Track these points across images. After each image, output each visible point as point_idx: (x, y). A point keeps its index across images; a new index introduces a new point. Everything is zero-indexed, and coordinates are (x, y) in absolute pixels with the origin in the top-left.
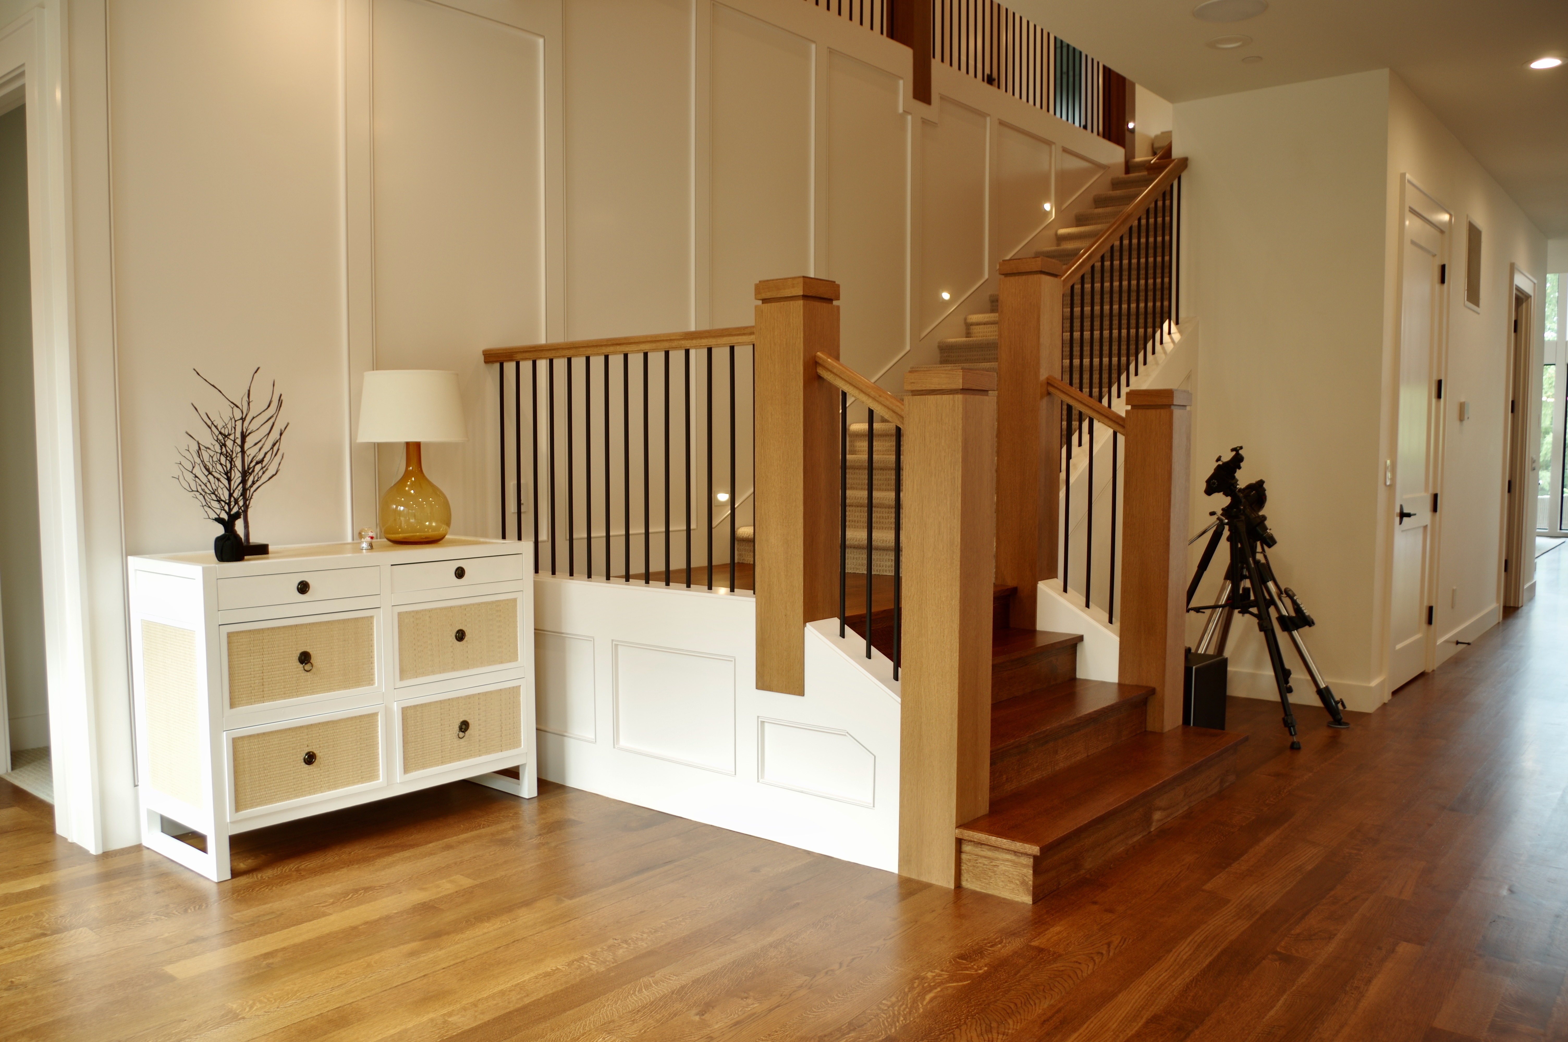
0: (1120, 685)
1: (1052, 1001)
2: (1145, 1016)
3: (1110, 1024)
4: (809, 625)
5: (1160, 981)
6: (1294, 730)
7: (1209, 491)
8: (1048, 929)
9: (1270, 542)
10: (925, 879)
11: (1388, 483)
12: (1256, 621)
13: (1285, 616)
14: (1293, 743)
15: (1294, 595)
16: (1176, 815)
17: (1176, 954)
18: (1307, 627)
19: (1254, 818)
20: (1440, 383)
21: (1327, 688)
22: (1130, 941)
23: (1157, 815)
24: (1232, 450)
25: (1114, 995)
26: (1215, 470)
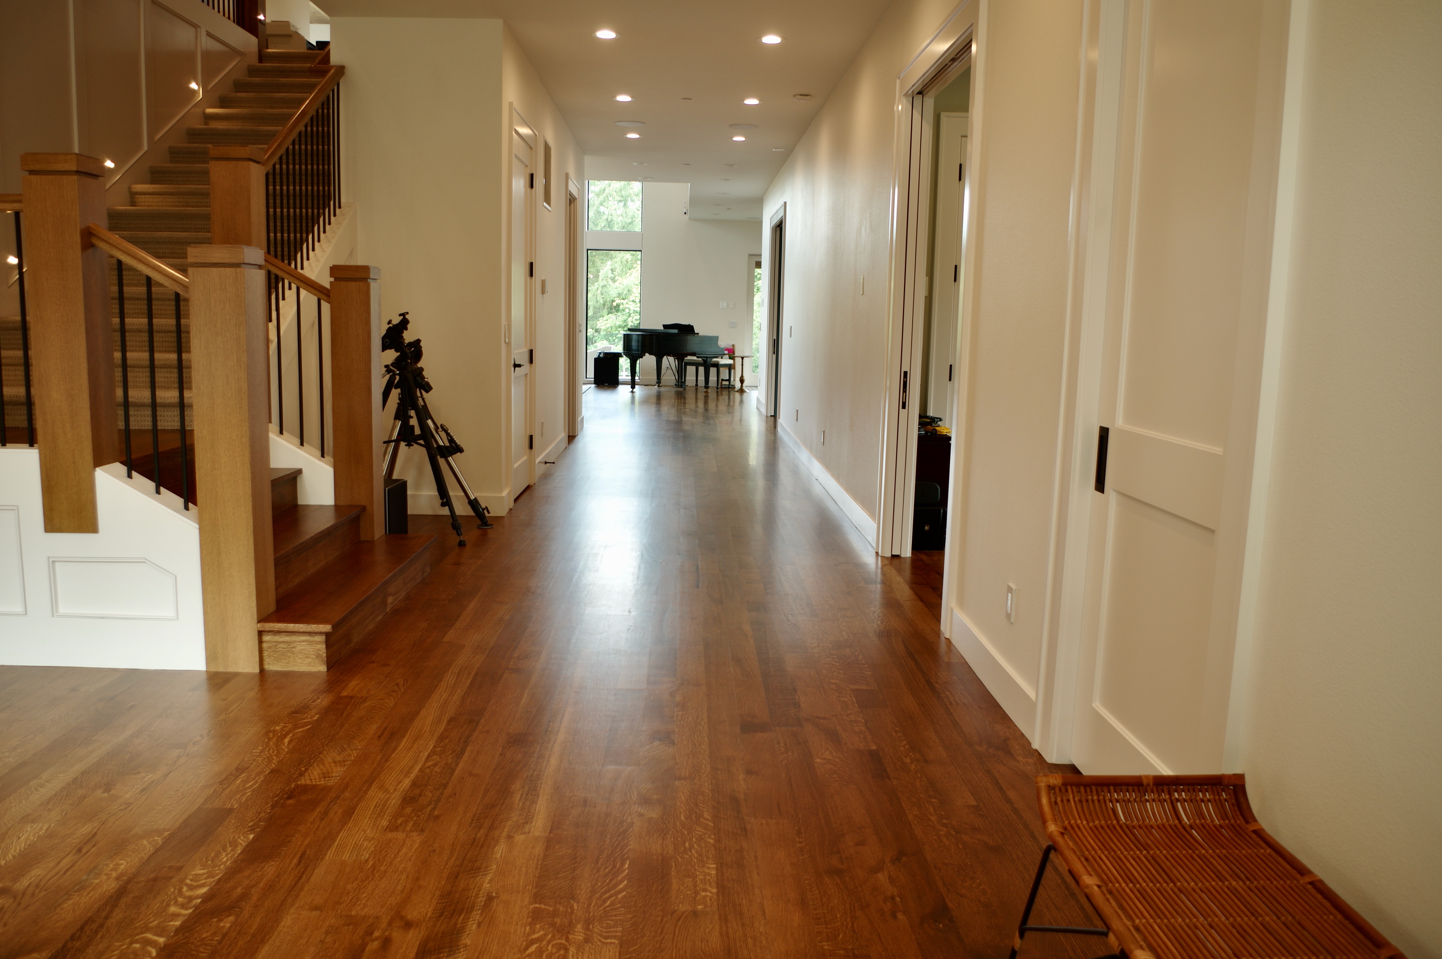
0: (337, 507)
1: (378, 725)
2: (445, 720)
3: (425, 729)
4: (97, 469)
5: (444, 699)
6: (460, 531)
7: (384, 348)
8: (348, 684)
9: (428, 388)
10: (232, 669)
11: (507, 341)
12: (424, 449)
13: (442, 446)
14: (460, 542)
15: (448, 430)
16: (400, 598)
17: (446, 681)
18: (459, 453)
19: (455, 593)
20: (531, 264)
21: (475, 499)
22: (411, 680)
23: (390, 600)
24: (400, 315)
25: (417, 713)
26: (387, 331)
